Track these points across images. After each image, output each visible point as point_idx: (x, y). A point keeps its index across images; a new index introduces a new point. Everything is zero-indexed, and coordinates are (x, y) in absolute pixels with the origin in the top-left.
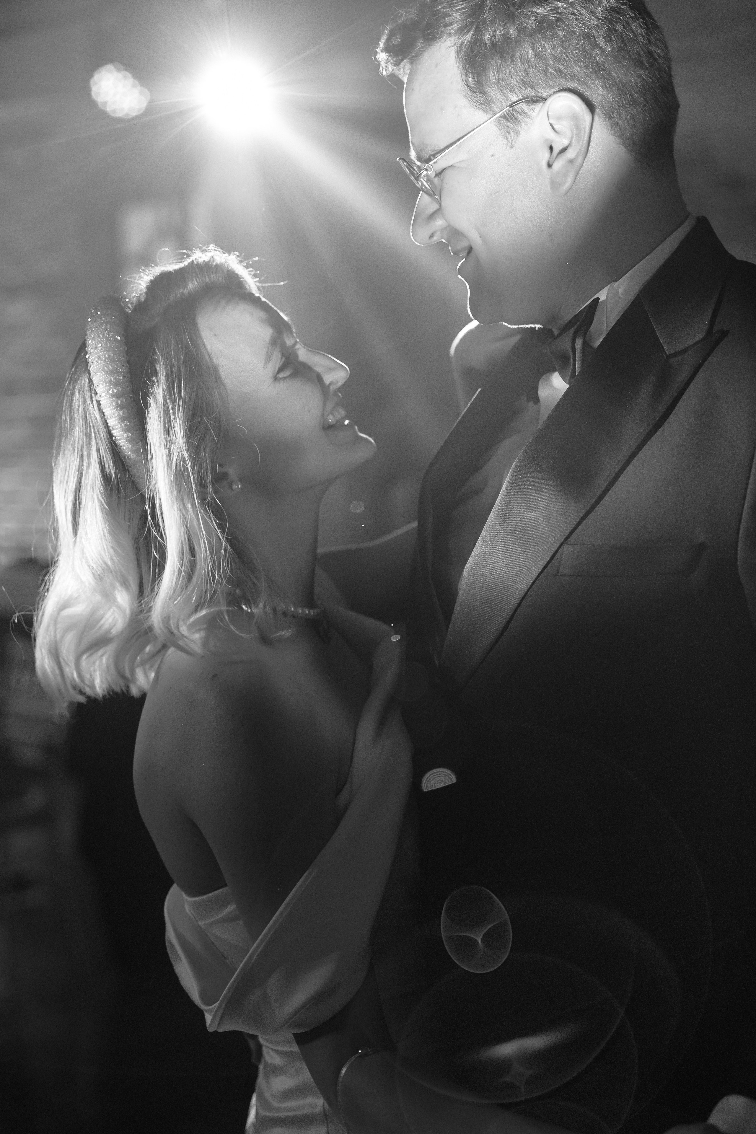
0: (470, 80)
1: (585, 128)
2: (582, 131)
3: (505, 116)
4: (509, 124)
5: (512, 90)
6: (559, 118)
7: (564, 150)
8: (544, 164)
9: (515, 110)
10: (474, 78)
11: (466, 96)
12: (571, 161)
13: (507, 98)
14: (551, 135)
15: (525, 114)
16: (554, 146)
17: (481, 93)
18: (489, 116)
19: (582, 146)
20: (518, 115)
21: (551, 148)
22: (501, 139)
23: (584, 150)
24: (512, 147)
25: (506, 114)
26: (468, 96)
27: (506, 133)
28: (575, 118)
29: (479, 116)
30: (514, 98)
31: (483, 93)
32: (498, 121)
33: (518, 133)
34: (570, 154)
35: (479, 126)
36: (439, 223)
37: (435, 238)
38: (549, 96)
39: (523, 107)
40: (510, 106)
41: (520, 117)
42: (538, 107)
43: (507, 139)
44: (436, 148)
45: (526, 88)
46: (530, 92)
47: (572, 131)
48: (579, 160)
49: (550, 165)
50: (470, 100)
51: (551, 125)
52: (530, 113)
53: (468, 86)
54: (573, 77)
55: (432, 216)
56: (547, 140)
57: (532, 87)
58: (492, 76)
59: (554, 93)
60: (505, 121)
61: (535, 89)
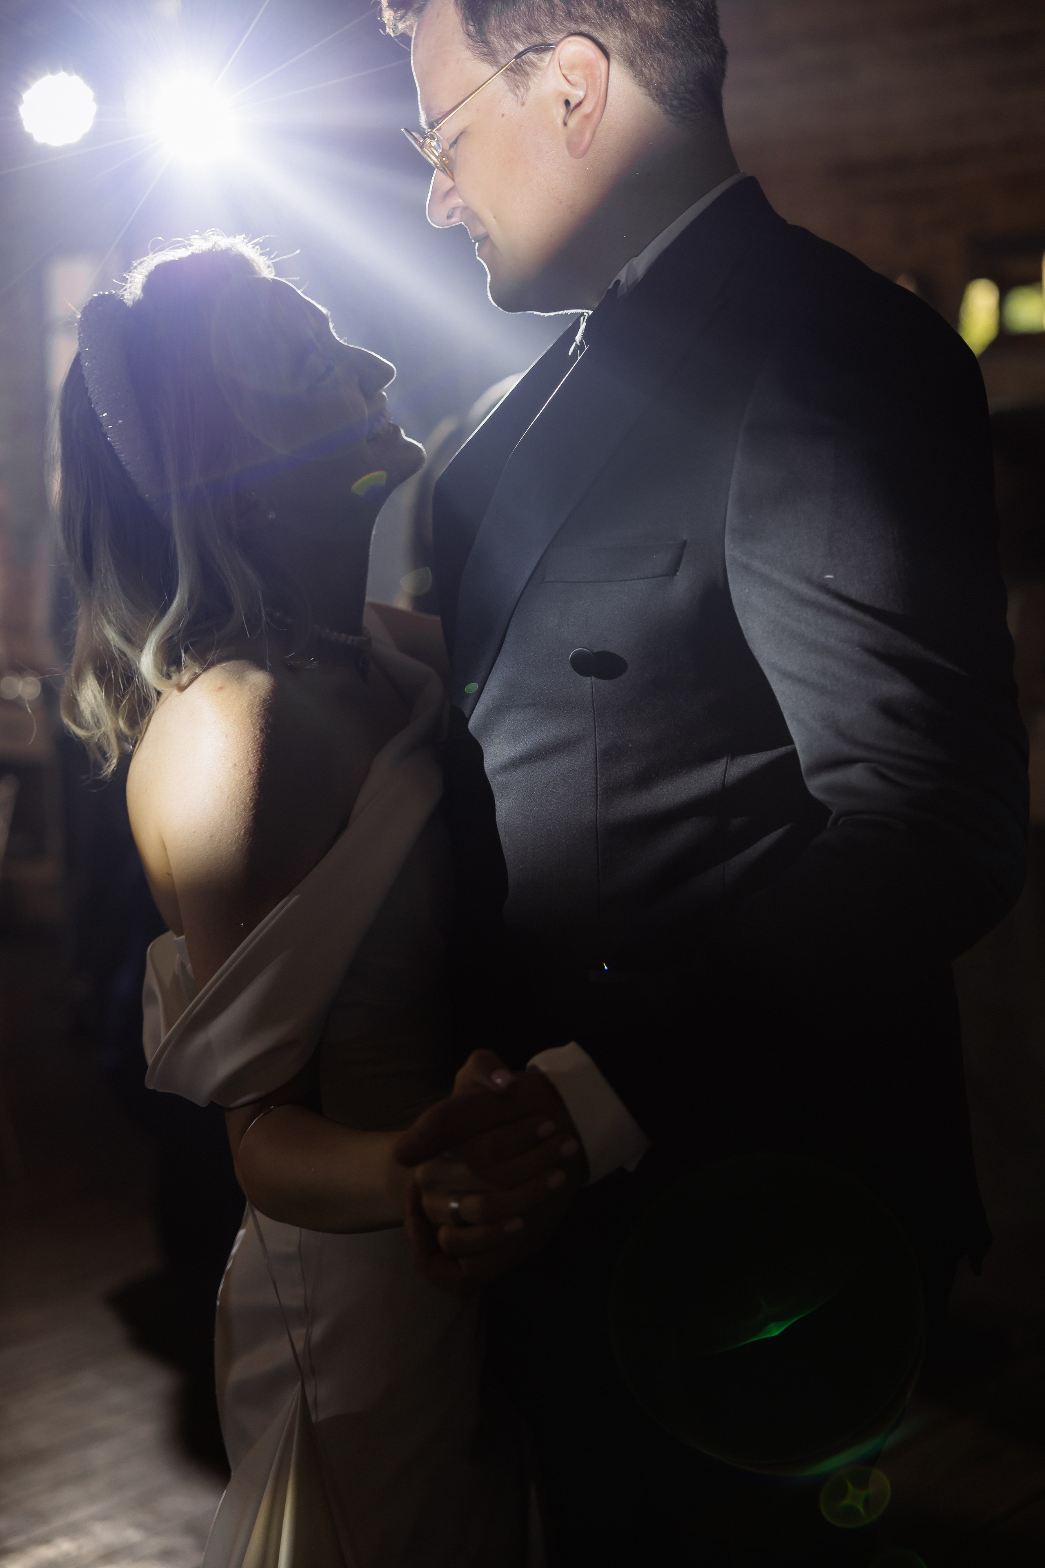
0: (471, 28)
1: (601, 77)
2: (599, 81)
3: (512, 68)
4: (517, 77)
5: (517, 37)
6: (572, 68)
7: (579, 104)
8: (559, 121)
9: (523, 61)
10: (474, 26)
11: (468, 48)
12: (587, 117)
13: (512, 48)
14: (566, 87)
15: (533, 65)
16: (571, 101)
17: (483, 42)
18: (496, 69)
19: (599, 97)
20: (527, 67)
21: (567, 103)
22: (510, 95)
23: (601, 101)
24: (523, 104)
25: (513, 65)
26: (470, 47)
27: (515, 87)
28: (589, 65)
29: (485, 69)
30: (520, 48)
31: (486, 43)
32: (505, 75)
33: (527, 89)
34: (586, 108)
35: (485, 83)
36: (456, 201)
37: (454, 220)
38: (559, 42)
39: (531, 57)
40: (518, 57)
41: (528, 68)
42: (547, 56)
43: (516, 95)
44: (442, 111)
45: (531, 33)
46: (536, 39)
47: (586, 80)
48: (597, 114)
49: (565, 124)
50: (473, 51)
51: (564, 75)
52: (539, 64)
53: (469, 35)
54: (585, 19)
55: (448, 193)
56: (561, 93)
57: (539, 32)
58: (493, 22)
59: (564, 38)
60: (512, 74)
61: (542, 35)
